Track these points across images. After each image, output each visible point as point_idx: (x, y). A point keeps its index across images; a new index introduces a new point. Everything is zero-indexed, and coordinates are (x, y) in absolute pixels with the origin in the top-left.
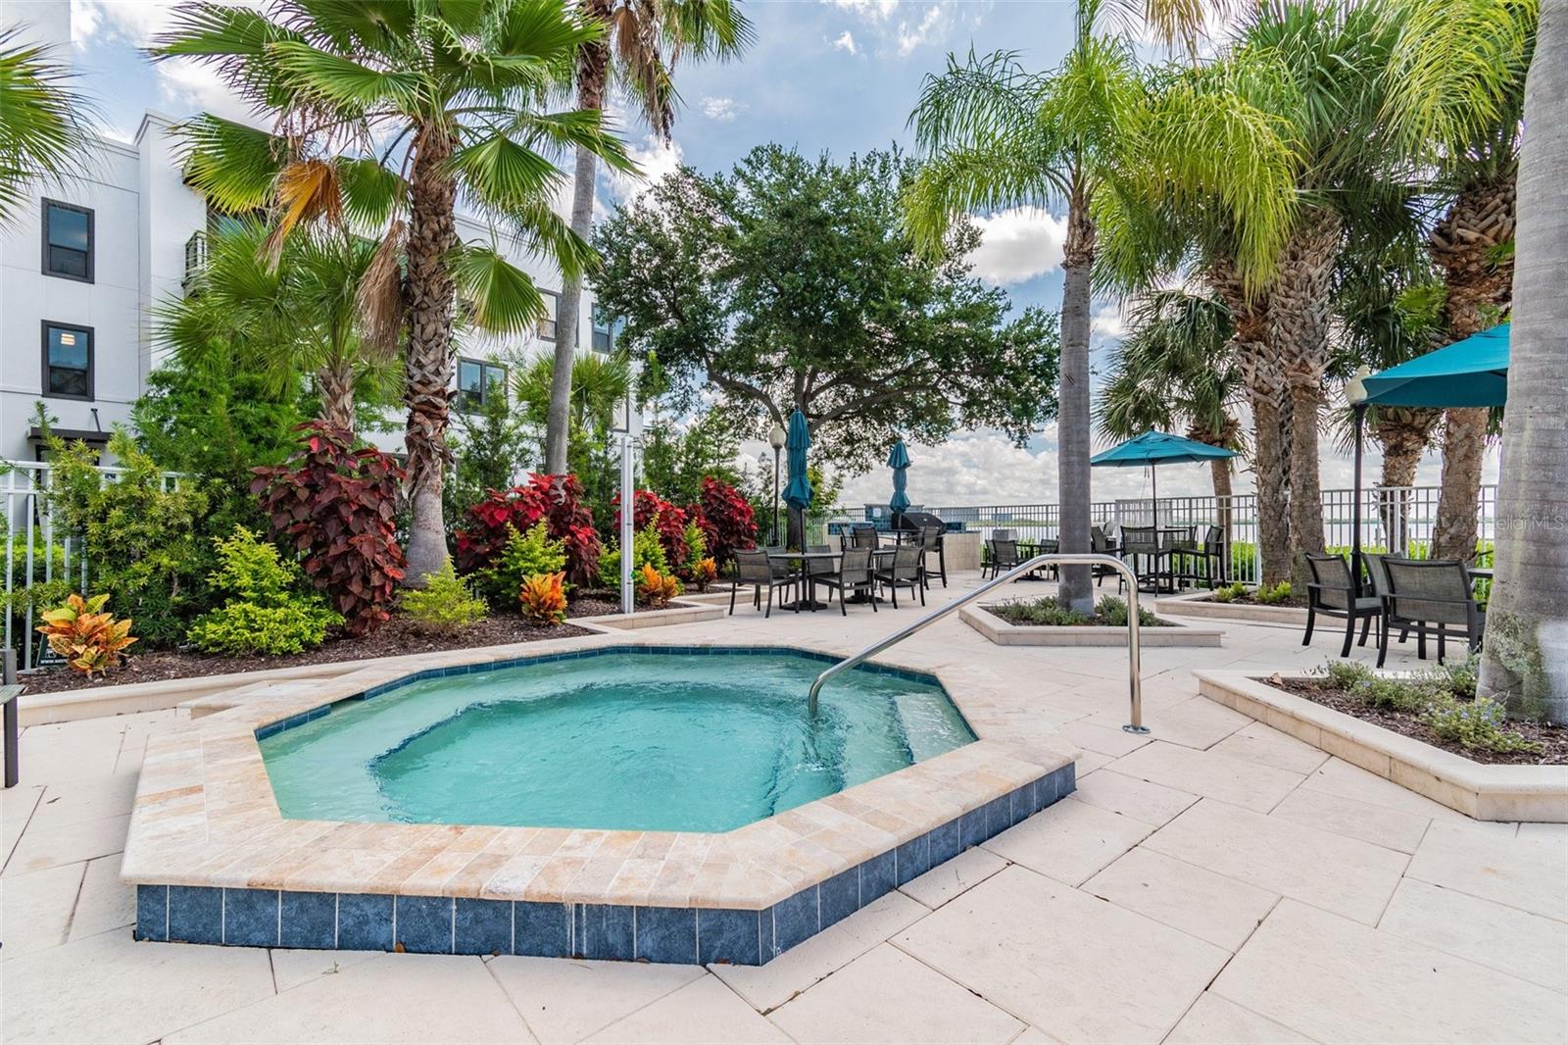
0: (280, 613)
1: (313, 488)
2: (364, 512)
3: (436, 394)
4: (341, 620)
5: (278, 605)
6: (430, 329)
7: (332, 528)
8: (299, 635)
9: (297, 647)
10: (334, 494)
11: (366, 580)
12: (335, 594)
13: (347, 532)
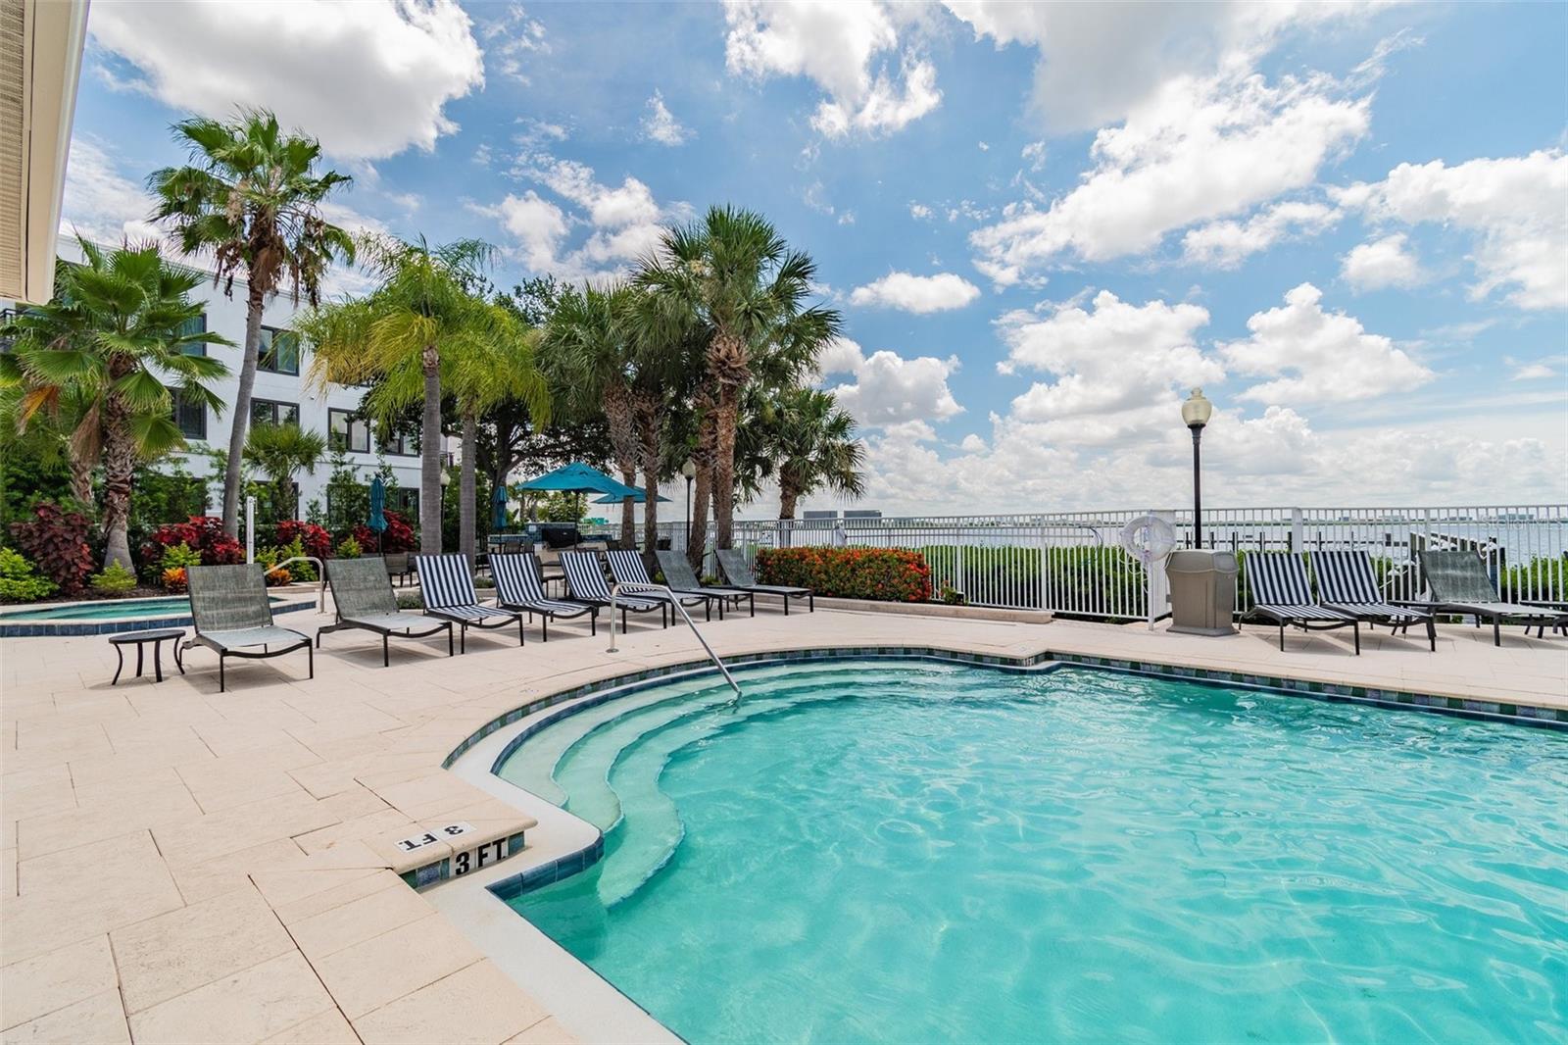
0: (24, 583)
1: (42, 531)
2: (65, 540)
3: (121, 482)
4: (57, 587)
5: (24, 580)
6: (118, 451)
7: (51, 548)
8: (34, 592)
9: (32, 597)
10: (51, 533)
11: (69, 569)
12: (53, 575)
13: (57, 548)
